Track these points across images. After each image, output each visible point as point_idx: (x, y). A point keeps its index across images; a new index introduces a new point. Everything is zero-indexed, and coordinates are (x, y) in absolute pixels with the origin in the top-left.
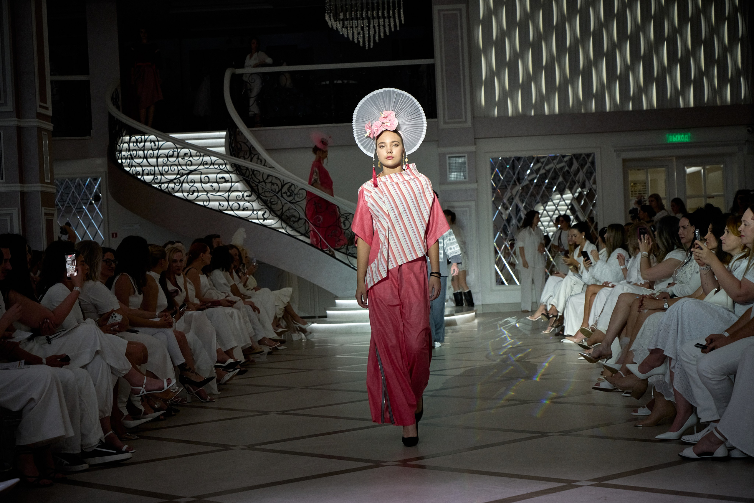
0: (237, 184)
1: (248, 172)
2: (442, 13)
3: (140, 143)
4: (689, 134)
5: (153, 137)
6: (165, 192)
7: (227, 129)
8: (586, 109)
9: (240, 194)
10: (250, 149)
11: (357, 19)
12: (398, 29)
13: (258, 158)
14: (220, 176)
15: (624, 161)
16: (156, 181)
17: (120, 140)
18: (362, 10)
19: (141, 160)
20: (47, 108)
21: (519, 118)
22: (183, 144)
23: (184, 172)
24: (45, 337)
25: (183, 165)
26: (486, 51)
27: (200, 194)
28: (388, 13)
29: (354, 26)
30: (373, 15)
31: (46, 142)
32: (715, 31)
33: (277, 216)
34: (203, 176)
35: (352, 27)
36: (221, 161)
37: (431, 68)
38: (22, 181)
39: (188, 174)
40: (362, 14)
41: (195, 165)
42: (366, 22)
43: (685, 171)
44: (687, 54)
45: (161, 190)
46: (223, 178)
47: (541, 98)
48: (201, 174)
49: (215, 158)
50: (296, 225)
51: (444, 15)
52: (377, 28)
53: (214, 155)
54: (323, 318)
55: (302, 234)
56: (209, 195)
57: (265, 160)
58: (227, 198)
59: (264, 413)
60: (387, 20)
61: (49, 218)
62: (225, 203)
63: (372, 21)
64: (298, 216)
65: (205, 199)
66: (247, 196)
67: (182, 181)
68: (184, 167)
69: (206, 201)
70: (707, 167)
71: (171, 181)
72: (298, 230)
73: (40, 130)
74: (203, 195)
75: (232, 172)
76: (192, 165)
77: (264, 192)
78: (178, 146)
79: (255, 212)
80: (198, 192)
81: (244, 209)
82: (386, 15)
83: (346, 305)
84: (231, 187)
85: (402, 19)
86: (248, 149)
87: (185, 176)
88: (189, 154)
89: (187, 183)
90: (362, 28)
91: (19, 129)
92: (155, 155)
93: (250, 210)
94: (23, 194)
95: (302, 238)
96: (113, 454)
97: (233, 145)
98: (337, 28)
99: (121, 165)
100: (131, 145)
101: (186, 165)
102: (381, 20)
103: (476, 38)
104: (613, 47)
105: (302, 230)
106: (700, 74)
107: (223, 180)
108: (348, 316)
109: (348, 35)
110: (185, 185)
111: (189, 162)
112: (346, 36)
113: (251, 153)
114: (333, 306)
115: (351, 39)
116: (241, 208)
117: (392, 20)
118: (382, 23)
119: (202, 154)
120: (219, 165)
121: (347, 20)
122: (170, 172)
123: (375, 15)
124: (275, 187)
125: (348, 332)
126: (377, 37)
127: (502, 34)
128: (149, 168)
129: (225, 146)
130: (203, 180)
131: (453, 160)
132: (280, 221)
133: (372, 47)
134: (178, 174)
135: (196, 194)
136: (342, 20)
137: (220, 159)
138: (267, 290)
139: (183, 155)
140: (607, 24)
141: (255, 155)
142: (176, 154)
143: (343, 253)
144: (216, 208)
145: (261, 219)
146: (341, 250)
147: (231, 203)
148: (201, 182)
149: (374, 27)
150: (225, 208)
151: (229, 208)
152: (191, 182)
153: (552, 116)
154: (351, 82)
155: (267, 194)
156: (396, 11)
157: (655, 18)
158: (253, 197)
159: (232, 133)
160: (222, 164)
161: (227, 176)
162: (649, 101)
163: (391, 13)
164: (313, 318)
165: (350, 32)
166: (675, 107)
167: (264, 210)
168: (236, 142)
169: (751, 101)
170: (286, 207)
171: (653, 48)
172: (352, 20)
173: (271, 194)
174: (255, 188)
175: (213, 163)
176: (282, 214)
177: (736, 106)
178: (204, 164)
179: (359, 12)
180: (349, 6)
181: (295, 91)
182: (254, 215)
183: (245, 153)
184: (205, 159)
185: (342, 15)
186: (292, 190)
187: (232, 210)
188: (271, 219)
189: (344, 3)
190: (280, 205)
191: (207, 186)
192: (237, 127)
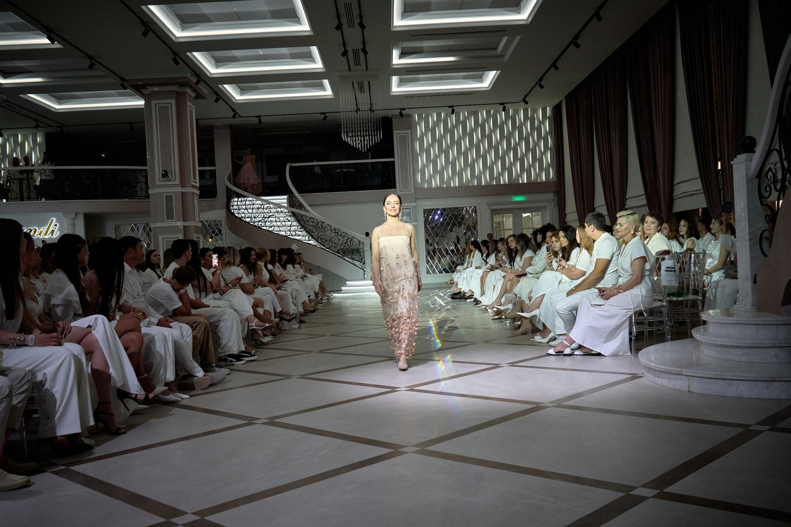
0: (294, 223)
1: (300, 215)
2: (398, 135)
3: (244, 201)
4: (525, 196)
5: (250, 199)
6: (257, 227)
7: (288, 195)
8: (472, 184)
9: (297, 228)
10: (300, 204)
11: (358, 136)
12: (379, 141)
13: (304, 209)
14: (286, 218)
15: (492, 210)
16: (253, 221)
17: (233, 200)
18: (361, 132)
19: (244, 211)
20: (196, 183)
21: (439, 189)
22: (268, 202)
23: (267, 216)
24: (219, 293)
25: (266, 213)
26: (421, 154)
27: (275, 228)
28: (374, 133)
30: (366, 134)
31: (196, 201)
32: (536, 144)
33: (315, 239)
34: (277, 219)
35: (355, 141)
36: (286, 211)
37: (393, 162)
38: (184, 220)
39: (269, 217)
40: (360, 134)
41: (272, 213)
42: (362, 137)
43: (522, 216)
44: (523, 156)
45: (255, 226)
47: (449, 179)
48: (276, 217)
49: (284, 209)
50: (325, 243)
53: (283, 207)
54: (339, 291)
55: (327, 248)
56: (280, 228)
57: (308, 210)
58: (289, 229)
59: (323, 336)
60: (373, 137)
61: (198, 239)
62: (289, 232)
63: (366, 138)
64: (326, 238)
66: (300, 228)
67: (266, 221)
69: (278, 231)
70: (533, 213)
71: (259, 221)
72: (325, 246)
73: (193, 193)
74: (277, 229)
75: (292, 216)
77: (308, 226)
78: (264, 203)
80: (274, 226)
81: (298, 235)
83: (352, 284)
84: (292, 224)
85: (381, 136)
87: (267, 219)
88: (269, 207)
89: (269, 222)
90: (361, 141)
91: (182, 193)
92: (252, 208)
93: (301, 236)
94: (184, 227)
95: (327, 250)
96: (249, 357)
97: (291, 203)
98: (348, 142)
99: (233, 214)
100: (239, 203)
101: (268, 213)
102: (370, 137)
103: (416, 147)
104: (486, 152)
105: (328, 246)
106: (530, 166)
107: (287, 220)
108: (353, 290)
110: (268, 224)
111: (270, 211)
112: (352, 145)
113: (300, 207)
114: (345, 285)
115: (355, 147)
116: (297, 235)
117: (376, 137)
118: (371, 139)
119: (276, 207)
120: (285, 213)
121: (353, 136)
122: (259, 216)
124: (314, 224)
125: (353, 298)
126: (368, 146)
127: (429, 146)
128: (248, 215)
129: (287, 203)
131: (404, 210)
132: (316, 242)
133: (366, 151)
134: (264, 217)
135: (273, 228)
136: (350, 137)
137: (286, 209)
139: (266, 207)
140: (482, 140)
141: (303, 207)
142: (262, 206)
144: (284, 235)
145: (307, 240)
146: (348, 257)
147: (291, 232)
148: (276, 221)
149: (367, 140)
150: (288, 235)
151: (290, 235)
152: (271, 221)
153: (455, 187)
154: (351, 170)
155: (309, 228)
156: (378, 132)
157: (507, 138)
158: (302, 230)
159: (290, 196)
160: (287, 213)
161: (289, 218)
162: (504, 180)
163: (376, 133)
164: (334, 292)
165: (354, 143)
166: (517, 183)
167: (308, 236)
168: (293, 201)
169: (555, 180)
170: (320, 234)
171: (506, 153)
172: (355, 136)
173: (312, 228)
174: (303, 225)
175: (282, 212)
176: (318, 238)
177: (547, 182)
178: (278, 212)
179: (359, 133)
180: (354, 130)
181: (323, 175)
182: (303, 238)
183: (298, 206)
184: (278, 209)
185: (350, 134)
186: (323, 225)
187: (292, 236)
188: (312, 240)
189: (351, 129)
190: (316, 233)
191: (279, 224)
192: (293, 193)
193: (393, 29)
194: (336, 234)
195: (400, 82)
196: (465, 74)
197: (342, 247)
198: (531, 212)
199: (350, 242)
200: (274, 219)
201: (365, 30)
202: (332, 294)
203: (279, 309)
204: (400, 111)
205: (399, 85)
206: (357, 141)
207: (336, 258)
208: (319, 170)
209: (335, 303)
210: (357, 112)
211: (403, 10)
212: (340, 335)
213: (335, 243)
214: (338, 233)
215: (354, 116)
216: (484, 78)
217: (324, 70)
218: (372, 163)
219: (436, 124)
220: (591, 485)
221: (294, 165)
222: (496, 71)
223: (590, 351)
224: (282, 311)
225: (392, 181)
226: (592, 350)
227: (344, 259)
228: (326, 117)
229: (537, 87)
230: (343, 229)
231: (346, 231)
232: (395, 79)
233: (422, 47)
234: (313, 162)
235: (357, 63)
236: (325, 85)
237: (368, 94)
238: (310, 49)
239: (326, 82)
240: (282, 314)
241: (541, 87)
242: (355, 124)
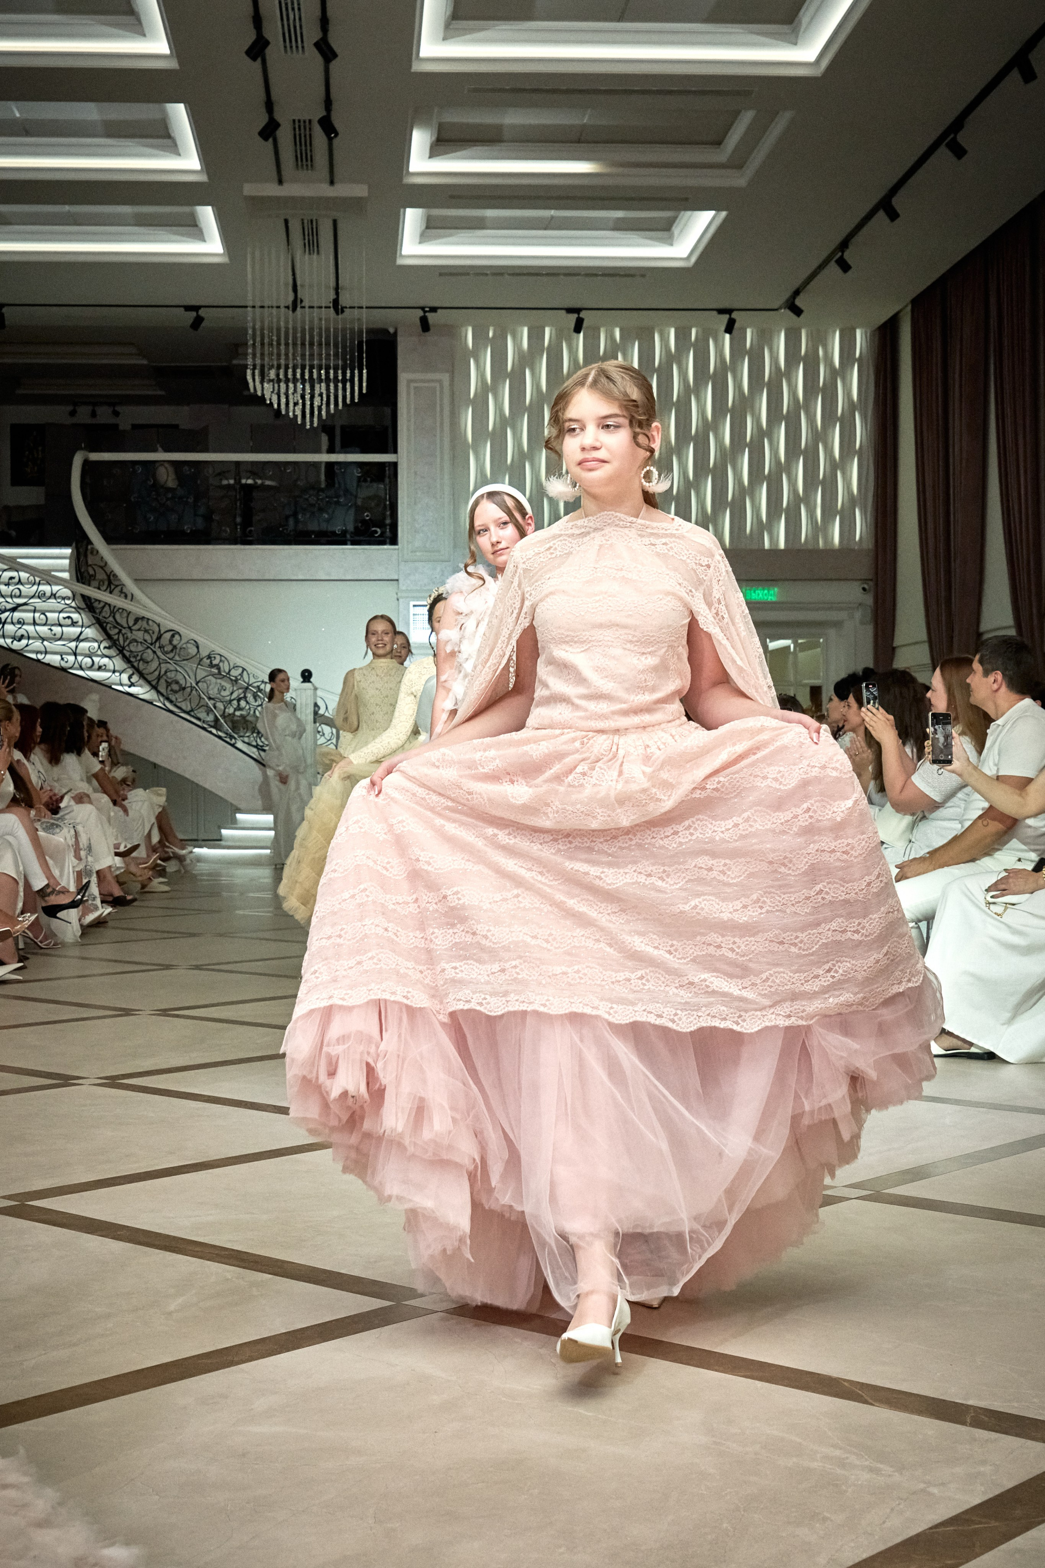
0: (88, 629)
1: (107, 608)
2: (413, 385)
4: (776, 589)
7: (74, 545)
9: (96, 645)
10: (109, 576)
11: (295, 381)
12: (356, 401)
13: (121, 592)
14: (65, 615)
18: (303, 368)
22: (13, 564)
23: (9, 606)
25: (7, 596)
26: (476, 445)
27: (31, 641)
28: (344, 374)
29: (291, 391)
30: (320, 375)
32: (820, 436)
33: (149, 682)
34: (37, 615)
35: (286, 394)
36: (67, 592)
37: (395, 465)
39: (14, 610)
40: (303, 374)
41: (25, 597)
44: (779, 469)
46: (69, 617)
48: (35, 611)
49: (61, 587)
50: (179, 697)
51: (415, 388)
52: (324, 396)
53: (59, 582)
54: (216, 841)
55: (188, 713)
56: (45, 643)
57: (132, 595)
58: (74, 649)
59: (168, 967)
60: (340, 385)
62: (71, 658)
63: (317, 386)
64: (182, 682)
65: (39, 649)
66: (105, 648)
67: (3, 620)
68: (9, 600)
69: (41, 653)
70: (800, 641)
72: (179, 704)
74: (37, 645)
75: (82, 609)
76: (20, 596)
77: (130, 643)
78: (2, 565)
79: (117, 674)
80: (29, 638)
81: (100, 668)
82: (340, 378)
83: (252, 822)
84: (81, 633)
85: (364, 384)
86: (106, 577)
87: (7, 614)
88: (17, 580)
89: (12, 623)
90: (303, 397)
93: (109, 671)
95: (183, 714)
97: (83, 570)
98: (263, 395)
101: (11, 597)
102: (332, 385)
103: (463, 426)
105: (184, 708)
106: (796, 501)
107: (69, 622)
108: (256, 839)
109: (279, 404)
110: (9, 628)
111: (17, 592)
112: (276, 406)
113: (110, 583)
114: (233, 824)
115: (283, 412)
116: (96, 666)
117: (348, 385)
118: (332, 390)
119: (37, 579)
120: (64, 598)
121: (279, 381)
123: (323, 377)
124: (147, 637)
126: (324, 413)
127: (504, 423)
129: (69, 571)
130: (37, 621)
132: (153, 690)
133: (315, 425)
135: (24, 642)
136: (272, 381)
137: (66, 587)
138: (141, 790)
139: (7, 581)
141: (117, 586)
143: (249, 744)
144: (57, 665)
145: (126, 685)
146: (246, 740)
147: (80, 658)
148: (35, 623)
149: (321, 395)
150: (70, 664)
151: (76, 665)
152: (19, 622)
154: (268, 483)
155: (133, 649)
156: (356, 372)
157: (733, 411)
158: (112, 652)
159: (81, 550)
160: (69, 598)
161: (75, 616)
163: (348, 375)
164: (199, 842)
165: (283, 400)
166: (755, 547)
167: (130, 671)
168: (87, 565)
169: (869, 545)
170: (164, 667)
171: (729, 456)
172: (287, 381)
173: (140, 648)
174: (116, 637)
175: (53, 596)
176: (159, 678)
177: (846, 551)
178: (41, 596)
179: (299, 371)
180: (283, 362)
181: (180, 492)
182: (115, 677)
183: (102, 582)
184: (42, 588)
185: (272, 374)
186: (175, 642)
187: (81, 668)
188: (141, 686)
189: (274, 357)
190: (155, 664)
191: (43, 630)
192: (90, 542)
193: (417, 67)
194: (215, 671)
195: (427, 227)
196: (620, 214)
197: (231, 711)
198: (794, 637)
199: (255, 697)
200: (28, 616)
201: (334, 65)
202: (190, 849)
203: (39, 882)
204: (420, 313)
205: (424, 237)
206: (291, 397)
207: (211, 742)
208: (172, 476)
209: (202, 875)
210: (294, 309)
211: (448, 13)
212: (217, 967)
213: (213, 699)
214: (219, 669)
215: (287, 322)
216: (676, 230)
217: (203, 178)
218: (330, 465)
219: (527, 360)
220: (977, 1423)
221: (95, 456)
222: (712, 213)
223: (966, 1046)
224: (47, 886)
225: (388, 521)
226: (971, 1044)
227: (233, 745)
228: (199, 320)
229: (833, 269)
230: (235, 659)
231: (240, 662)
232: (412, 218)
233: (499, 128)
234: (155, 450)
235: (304, 159)
236: (203, 225)
237: (332, 257)
238: (164, 112)
239: (207, 214)
240: (49, 895)
241: (845, 266)
242: (287, 344)
